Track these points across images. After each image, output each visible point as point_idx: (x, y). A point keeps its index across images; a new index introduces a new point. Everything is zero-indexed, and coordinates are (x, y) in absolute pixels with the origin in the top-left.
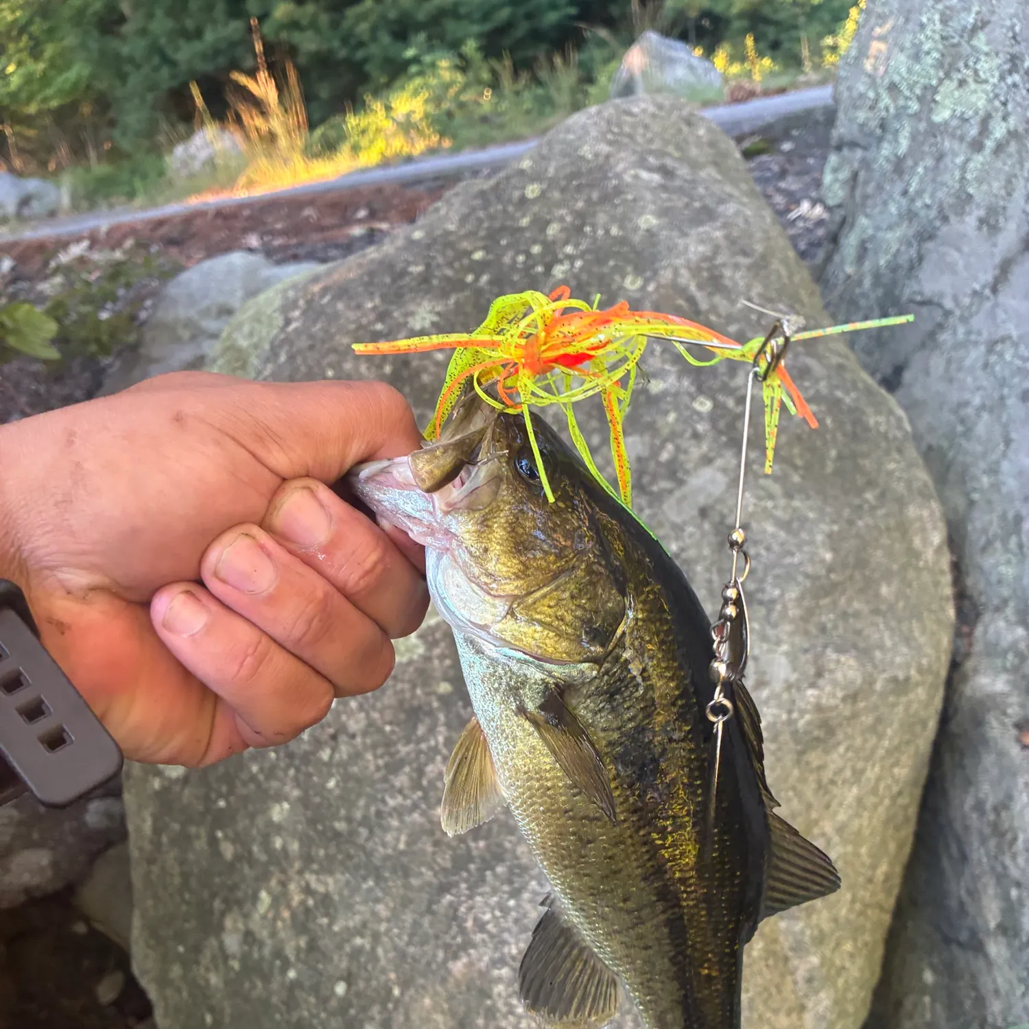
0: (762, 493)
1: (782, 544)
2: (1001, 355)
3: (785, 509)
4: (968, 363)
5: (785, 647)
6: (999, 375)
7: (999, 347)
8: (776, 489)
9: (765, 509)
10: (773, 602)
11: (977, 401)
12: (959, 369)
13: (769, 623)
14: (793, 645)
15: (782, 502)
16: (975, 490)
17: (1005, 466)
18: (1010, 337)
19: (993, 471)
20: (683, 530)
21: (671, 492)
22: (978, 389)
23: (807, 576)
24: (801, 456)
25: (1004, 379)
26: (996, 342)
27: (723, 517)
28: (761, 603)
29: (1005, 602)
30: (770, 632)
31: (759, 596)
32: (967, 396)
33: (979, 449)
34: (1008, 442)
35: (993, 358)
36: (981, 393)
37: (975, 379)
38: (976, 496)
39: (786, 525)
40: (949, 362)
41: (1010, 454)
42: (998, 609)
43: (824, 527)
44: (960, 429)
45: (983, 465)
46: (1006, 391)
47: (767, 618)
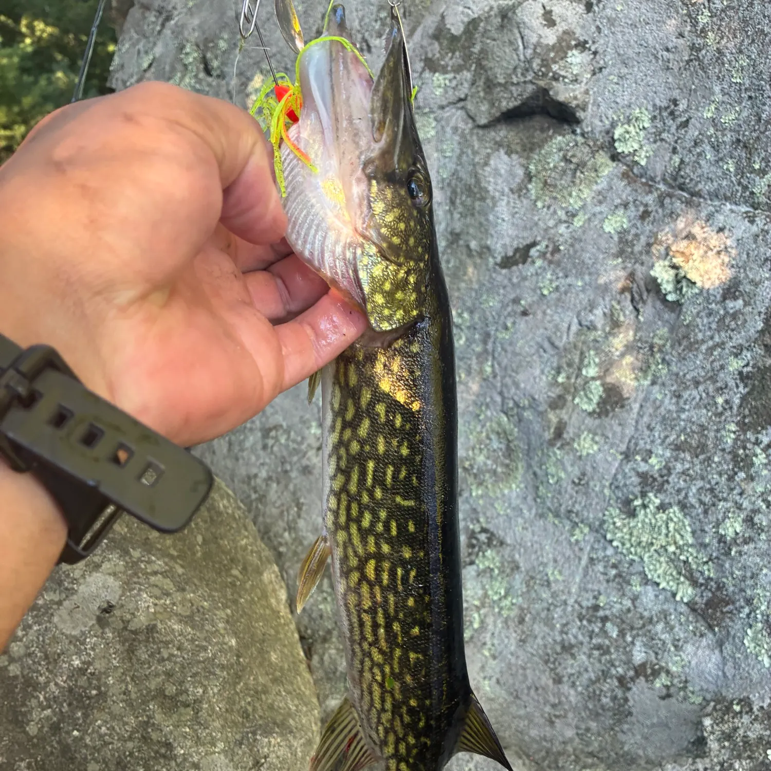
0: (157, 592)
1: (192, 641)
2: (276, 439)
3: (182, 602)
4: (248, 444)
5: (221, 745)
6: (279, 454)
7: (273, 433)
8: (168, 584)
9: (165, 607)
10: (198, 701)
11: (263, 474)
12: (242, 450)
13: (200, 724)
14: (227, 741)
15: (178, 597)
16: (280, 544)
17: (301, 524)
18: (281, 426)
19: (291, 528)
20: (83, 643)
21: (60, 603)
22: (263, 464)
23: (223, 667)
24: (174, 546)
25: (283, 457)
26: (270, 430)
27: (126, 623)
28: (187, 705)
29: (329, 632)
30: (203, 734)
31: (183, 698)
32: (254, 471)
33: (275, 511)
34: (299, 506)
35: (270, 442)
36: (266, 467)
37: (258, 457)
38: (282, 549)
39: (188, 620)
40: (230, 444)
41: (303, 514)
42: (325, 640)
43: (221, 614)
44: (254, 496)
45: (281, 524)
46: (288, 467)
47: (196, 718)
